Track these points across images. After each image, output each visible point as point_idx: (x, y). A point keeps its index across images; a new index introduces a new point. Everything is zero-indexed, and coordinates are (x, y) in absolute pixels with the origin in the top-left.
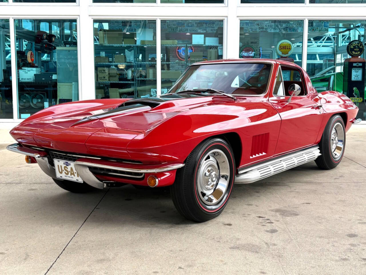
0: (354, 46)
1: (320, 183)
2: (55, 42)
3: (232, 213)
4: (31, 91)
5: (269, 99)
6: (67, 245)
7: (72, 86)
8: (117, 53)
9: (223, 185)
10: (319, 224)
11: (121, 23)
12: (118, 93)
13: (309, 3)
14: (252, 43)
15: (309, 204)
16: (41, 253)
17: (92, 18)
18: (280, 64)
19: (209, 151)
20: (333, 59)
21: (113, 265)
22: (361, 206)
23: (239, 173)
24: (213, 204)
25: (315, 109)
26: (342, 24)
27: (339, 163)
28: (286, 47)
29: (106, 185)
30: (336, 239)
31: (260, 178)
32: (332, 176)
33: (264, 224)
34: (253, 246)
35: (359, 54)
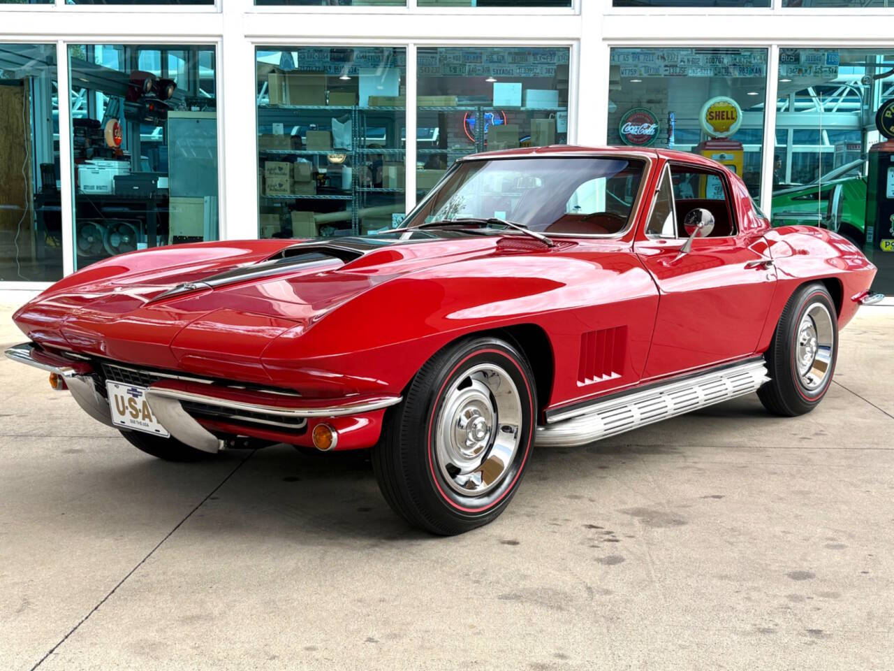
0: (893, 111)
1: (759, 449)
2: (174, 98)
3: (528, 516)
4: (106, 217)
5: (635, 246)
6: (123, 581)
7: (203, 204)
8: (313, 128)
9: (505, 450)
10: (730, 546)
11: (329, 54)
12: (314, 224)
13: (783, 6)
14: (649, 102)
15: (718, 499)
16: (58, 597)
17: (253, 43)
18: (668, 161)
19: (468, 369)
20: (860, 142)
21: (217, 630)
22: (843, 507)
23: (548, 420)
24: (478, 492)
25: (755, 269)
26: (882, 56)
27: (818, 401)
28: (725, 114)
29: (225, 443)
30: (761, 583)
31: (602, 434)
32: (797, 433)
33: (596, 543)
34: (556, 593)
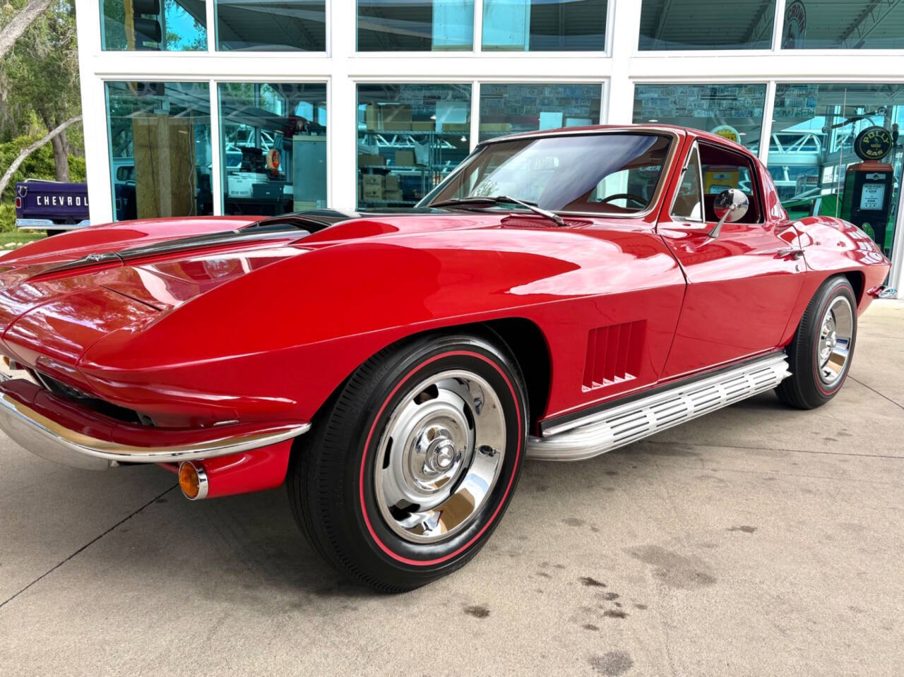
0: (871, 137)
1: (785, 453)
5: (658, 227)
9: (480, 482)
13: (782, 48)
15: (749, 534)
17: (354, 81)
18: (697, 139)
20: (818, 175)
23: (544, 433)
25: (783, 259)
27: (833, 395)
31: (612, 445)
33: (593, 618)
35: (881, 155)
